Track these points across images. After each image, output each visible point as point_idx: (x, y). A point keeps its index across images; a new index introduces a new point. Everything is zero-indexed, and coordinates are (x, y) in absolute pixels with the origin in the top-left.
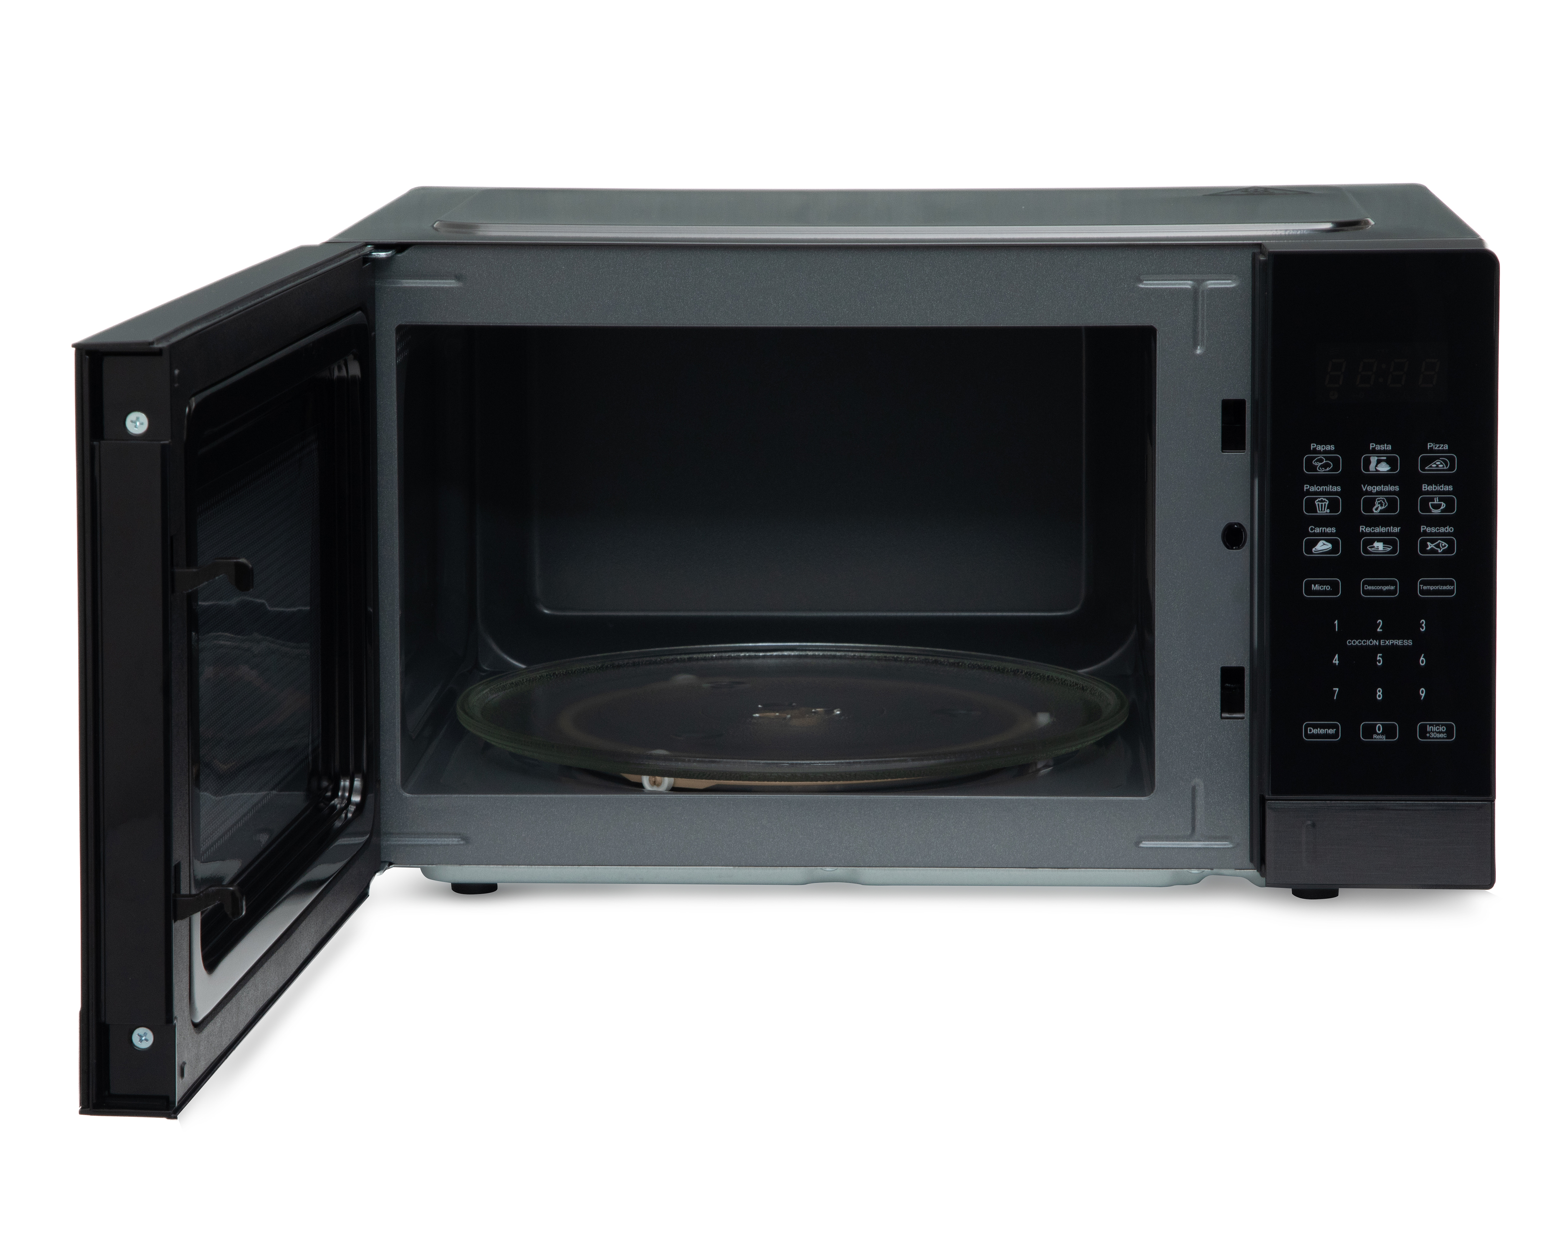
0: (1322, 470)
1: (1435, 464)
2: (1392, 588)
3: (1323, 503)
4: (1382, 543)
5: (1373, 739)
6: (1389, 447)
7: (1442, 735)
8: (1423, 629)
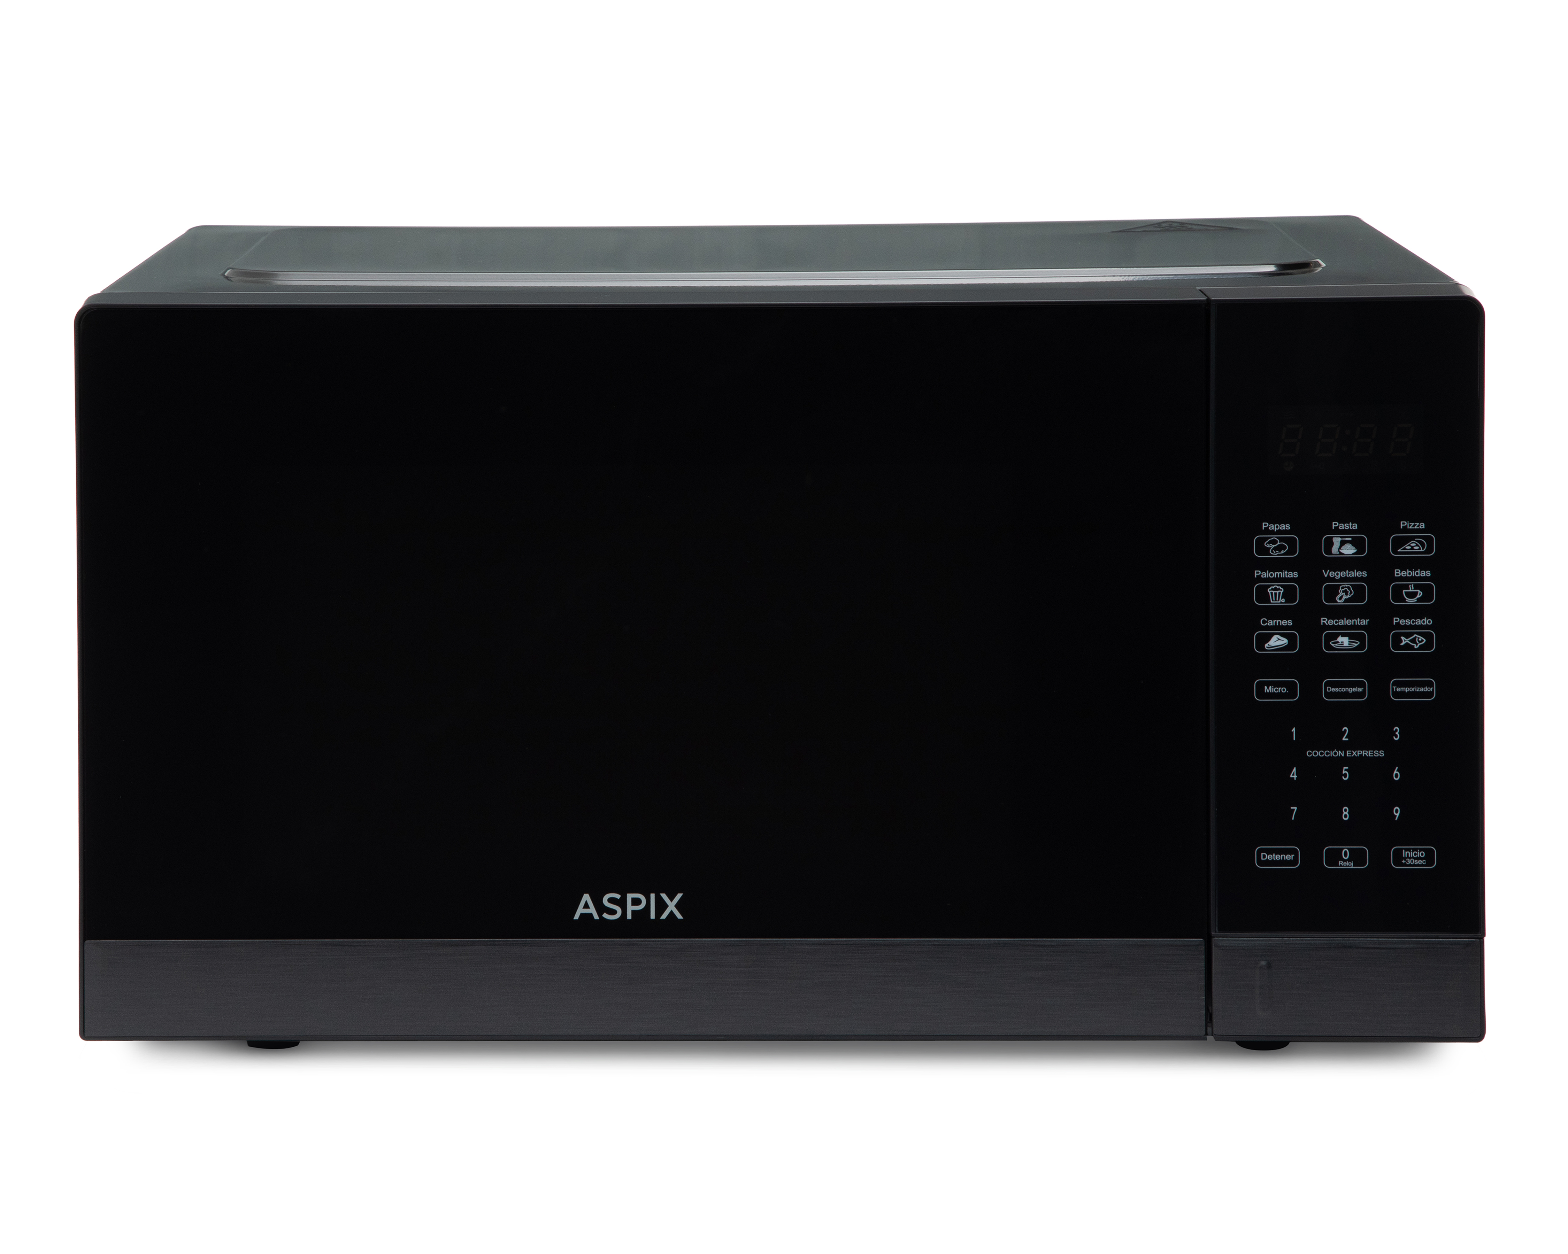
0: (1276, 553)
1: (1409, 545)
2: (1360, 690)
3: (1278, 592)
4: (1347, 638)
5: (1339, 866)
6: (1355, 527)
7: (1420, 862)
8: (1396, 737)
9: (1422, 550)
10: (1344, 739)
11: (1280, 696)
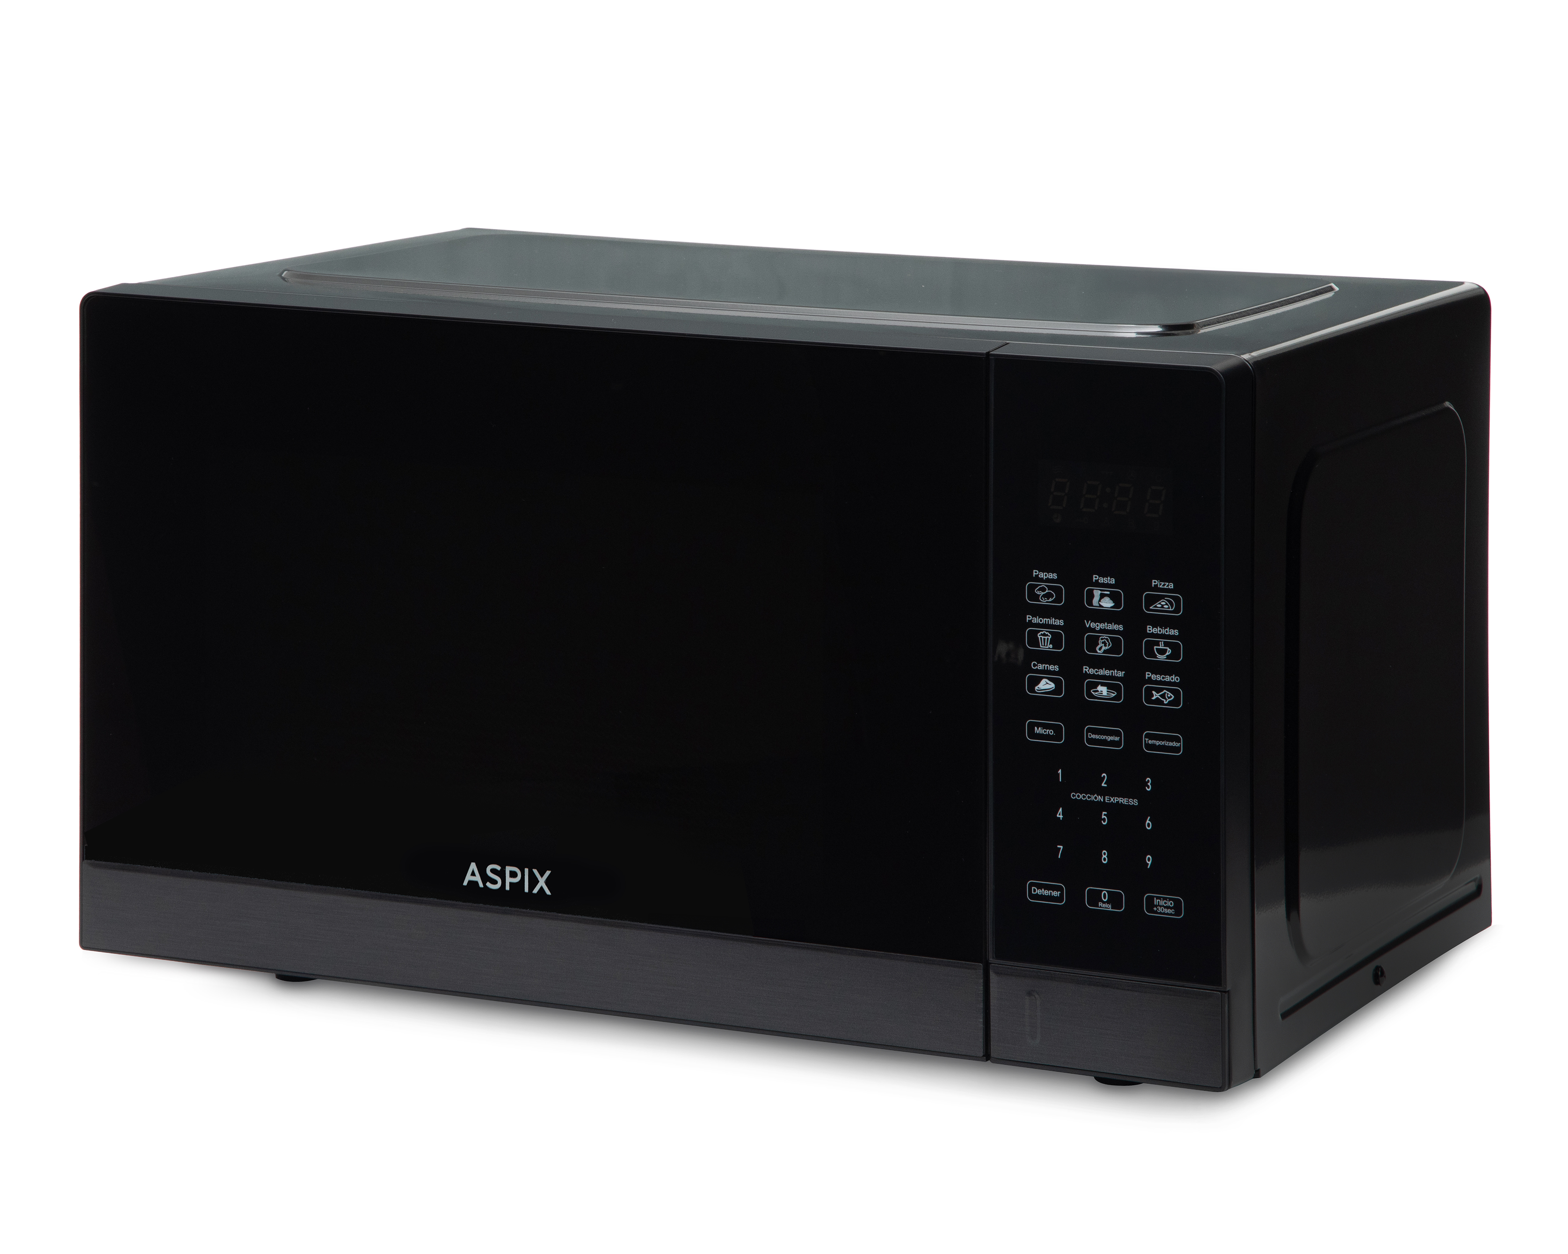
0: (1045, 600)
1: (1160, 604)
2: (1117, 739)
3: (1046, 638)
4: (1106, 688)
5: (1099, 907)
6: (1113, 581)
7: (1169, 911)
8: (1148, 788)
9: (1170, 609)
10: (1103, 785)
11: (1047, 737)
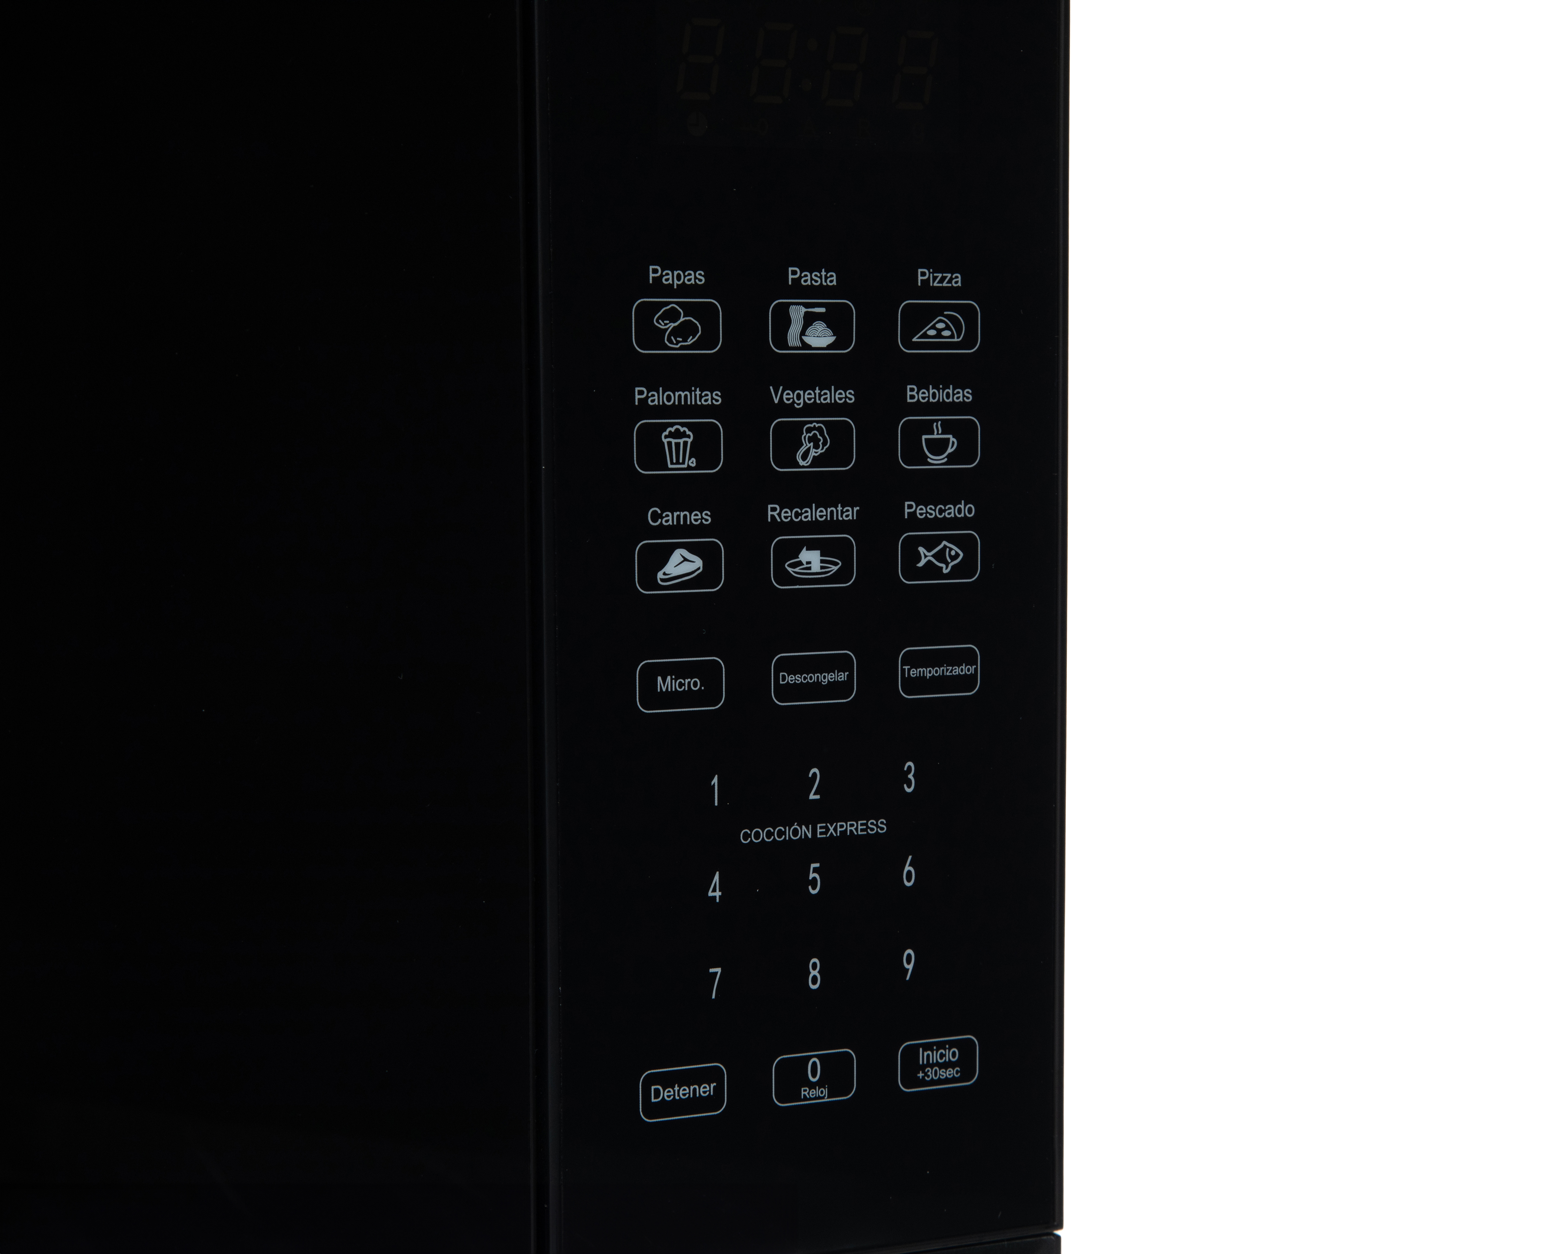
0: (678, 342)
1: (933, 327)
2: (843, 677)
3: (681, 441)
4: (818, 553)
5: (801, 1101)
6: (832, 280)
7: (950, 1074)
8: (909, 786)
9: (956, 340)
10: (812, 797)
11: (688, 697)
